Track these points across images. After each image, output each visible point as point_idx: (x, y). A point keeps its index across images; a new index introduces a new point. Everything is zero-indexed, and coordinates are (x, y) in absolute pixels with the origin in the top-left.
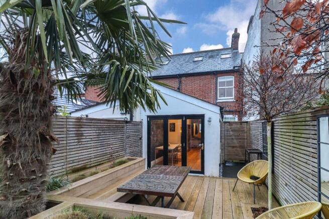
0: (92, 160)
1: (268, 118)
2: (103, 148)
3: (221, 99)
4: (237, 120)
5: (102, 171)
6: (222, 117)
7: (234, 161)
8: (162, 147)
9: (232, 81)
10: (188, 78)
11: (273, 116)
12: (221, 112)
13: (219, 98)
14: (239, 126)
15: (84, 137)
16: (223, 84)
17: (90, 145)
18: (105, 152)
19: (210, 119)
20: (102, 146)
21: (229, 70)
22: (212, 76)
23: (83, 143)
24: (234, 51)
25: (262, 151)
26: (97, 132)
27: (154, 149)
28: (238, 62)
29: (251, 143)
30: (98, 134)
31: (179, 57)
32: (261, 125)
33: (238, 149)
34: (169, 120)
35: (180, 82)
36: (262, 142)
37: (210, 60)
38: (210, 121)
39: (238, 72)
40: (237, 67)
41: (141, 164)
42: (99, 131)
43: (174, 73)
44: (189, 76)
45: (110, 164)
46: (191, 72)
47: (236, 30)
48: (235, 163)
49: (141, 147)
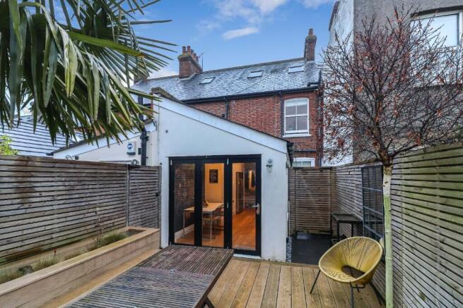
0: (54, 236)
1: (385, 157)
2: (79, 213)
3: (289, 133)
4: (313, 165)
5: (66, 259)
6: (291, 161)
7: (310, 231)
8: (192, 209)
9: (306, 106)
10: (240, 102)
11: (396, 153)
12: (289, 151)
13: (286, 132)
14: (318, 174)
15: (38, 194)
16: (292, 110)
17: (51, 208)
18: (82, 221)
19: (270, 162)
20: (76, 209)
21: (301, 89)
22: (277, 98)
23: (33, 205)
24: (309, 62)
25: (362, 219)
26: (67, 184)
27: (181, 211)
28: (315, 78)
29: (339, 202)
30: (67, 188)
31: (227, 72)
32: (360, 173)
33: (318, 212)
34: (206, 165)
35: (228, 108)
36: (362, 204)
37: (273, 76)
38: (270, 166)
39: (314, 91)
40: (312, 83)
41: (149, 240)
42: (72, 183)
43: (219, 95)
44: (242, 99)
45: (90, 242)
46: (245, 92)
47: (311, 31)
48: (313, 234)
49: (159, 208)
